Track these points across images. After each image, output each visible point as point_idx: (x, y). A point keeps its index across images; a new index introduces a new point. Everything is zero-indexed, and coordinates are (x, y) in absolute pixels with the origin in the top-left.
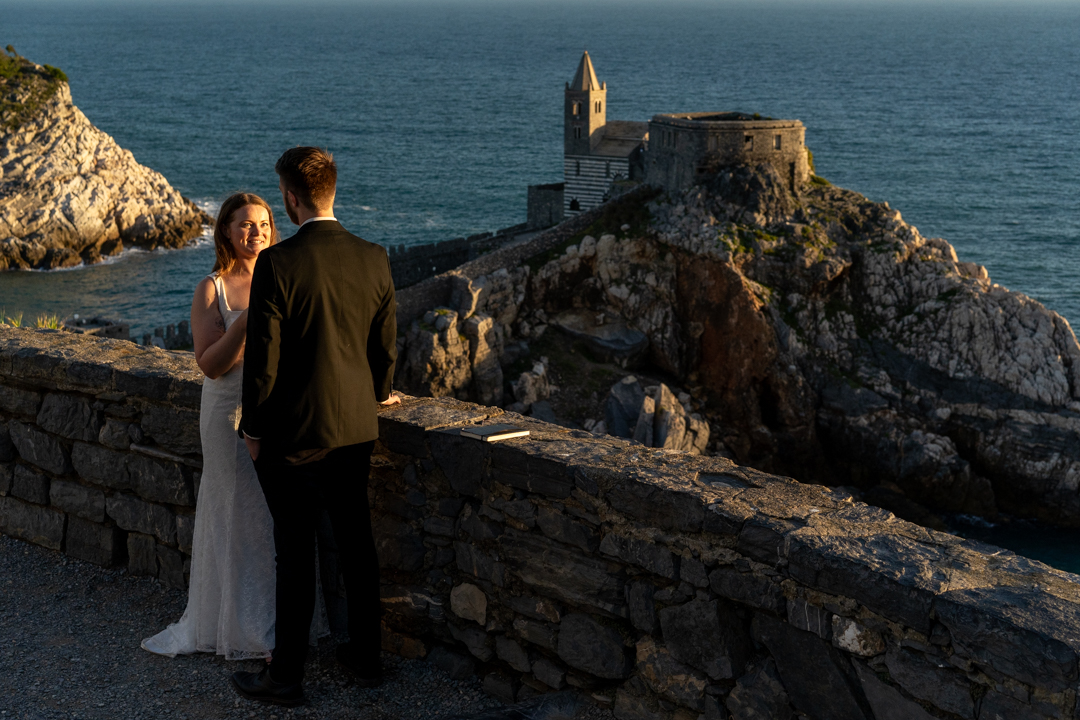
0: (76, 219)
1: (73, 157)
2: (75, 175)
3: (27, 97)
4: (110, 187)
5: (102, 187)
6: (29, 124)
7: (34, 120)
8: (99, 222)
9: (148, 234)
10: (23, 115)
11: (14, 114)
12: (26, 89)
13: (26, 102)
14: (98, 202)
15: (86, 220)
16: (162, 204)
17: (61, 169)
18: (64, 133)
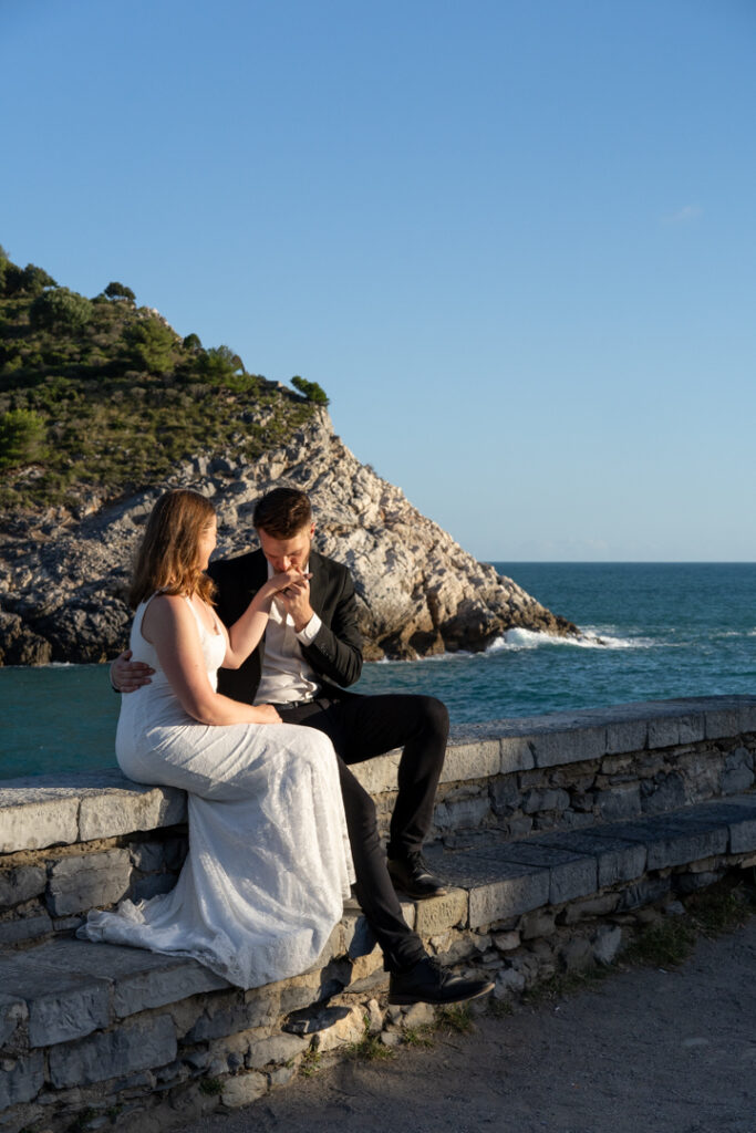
0: (366, 590)
1: (349, 502)
2: (355, 527)
3: (268, 418)
4: (415, 549)
5: (400, 547)
6: (275, 451)
7: (283, 447)
8: (406, 598)
9: (486, 625)
10: (264, 441)
11: (250, 438)
12: (267, 408)
13: (268, 424)
14: (397, 568)
15: (385, 592)
16: (495, 586)
17: (333, 515)
18: (332, 469)
